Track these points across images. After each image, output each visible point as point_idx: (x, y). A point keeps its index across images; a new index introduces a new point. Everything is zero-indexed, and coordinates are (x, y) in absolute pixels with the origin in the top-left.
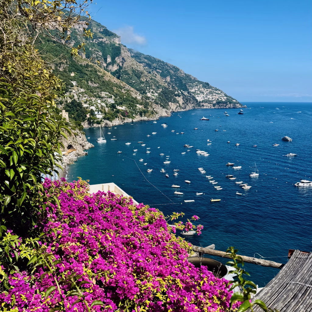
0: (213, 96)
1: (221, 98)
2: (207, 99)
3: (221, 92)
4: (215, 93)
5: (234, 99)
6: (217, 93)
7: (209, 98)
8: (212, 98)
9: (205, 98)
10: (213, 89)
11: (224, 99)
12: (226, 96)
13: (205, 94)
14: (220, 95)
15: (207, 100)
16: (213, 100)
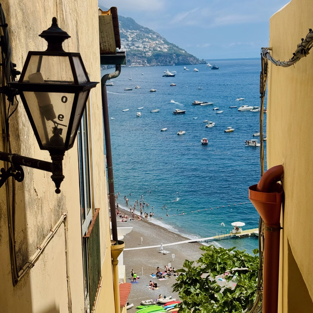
0: (145, 43)
1: (159, 47)
2: (135, 48)
3: (157, 36)
4: (147, 37)
5: (182, 50)
6: (150, 38)
7: (138, 47)
8: (145, 48)
9: (132, 48)
10: (142, 31)
11: (165, 49)
12: (166, 43)
13: (130, 39)
14: (157, 42)
15: (135, 50)
16: (147, 50)
